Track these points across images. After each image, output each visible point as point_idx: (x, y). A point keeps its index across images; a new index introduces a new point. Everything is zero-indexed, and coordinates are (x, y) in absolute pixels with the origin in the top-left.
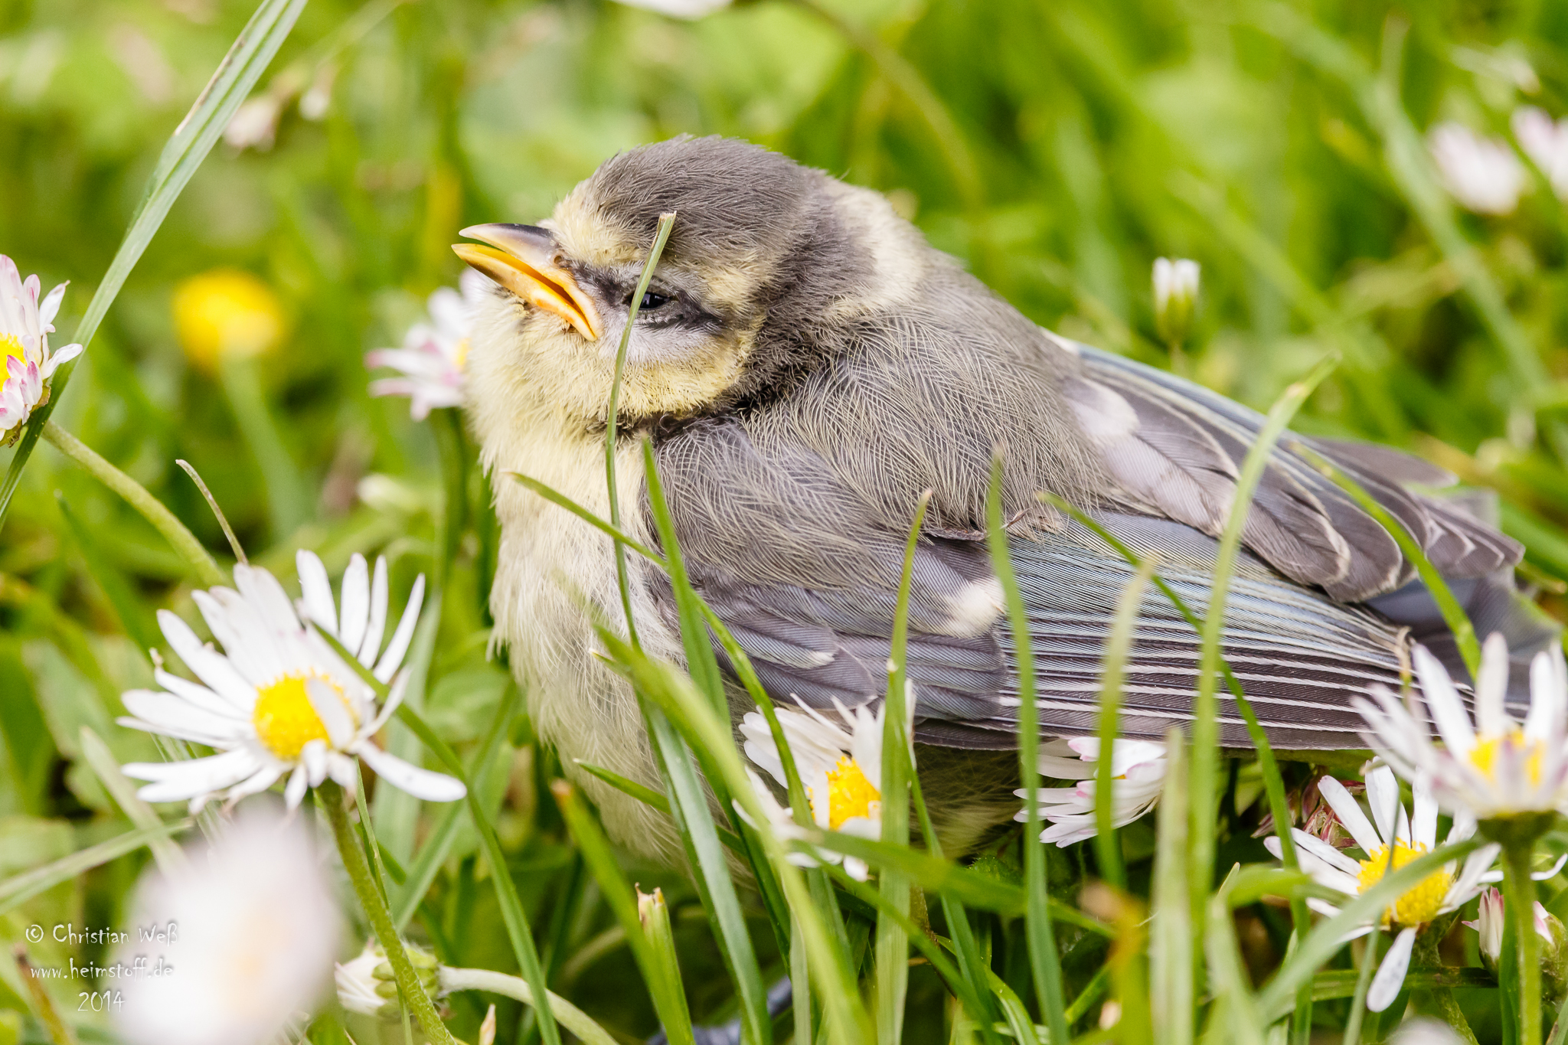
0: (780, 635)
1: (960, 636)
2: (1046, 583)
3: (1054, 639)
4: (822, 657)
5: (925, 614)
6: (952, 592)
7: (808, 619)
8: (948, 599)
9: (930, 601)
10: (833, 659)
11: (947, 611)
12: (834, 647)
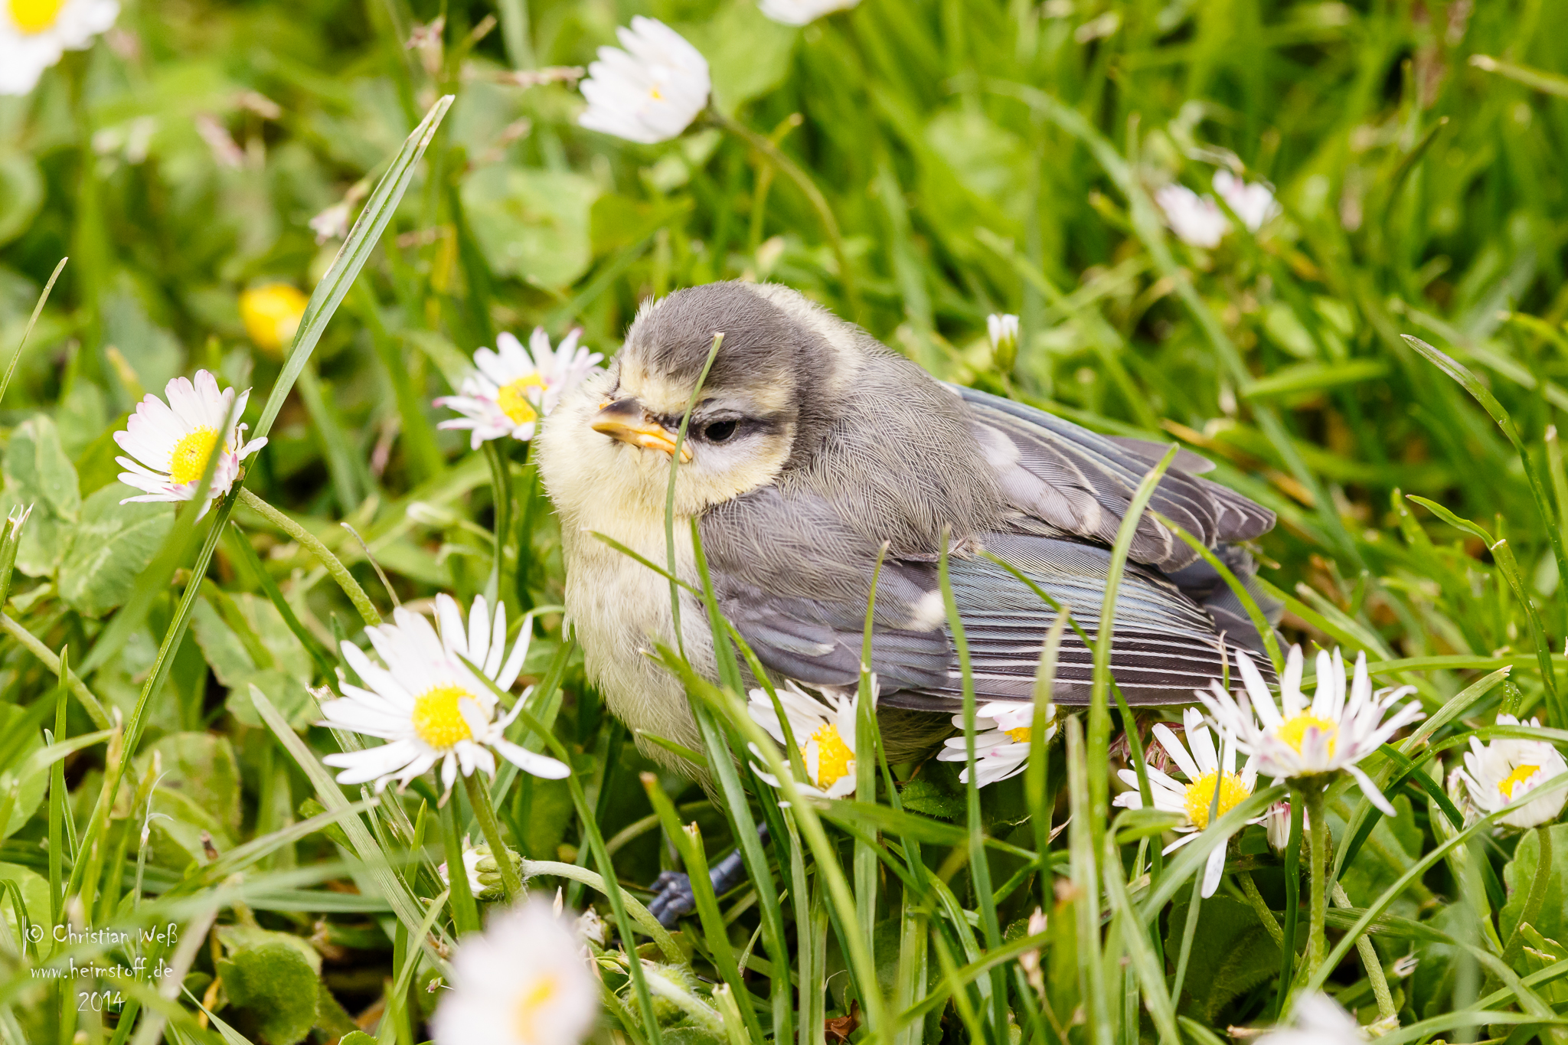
0: (795, 632)
1: (922, 631)
2: (976, 590)
3: (982, 628)
4: (826, 648)
5: (897, 617)
6: (916, 601)
7: (815, 620)
8: (913, 606)
9: (902, 608)
10: (833, 650)
11: (913, 614)
12: (834, 641)
